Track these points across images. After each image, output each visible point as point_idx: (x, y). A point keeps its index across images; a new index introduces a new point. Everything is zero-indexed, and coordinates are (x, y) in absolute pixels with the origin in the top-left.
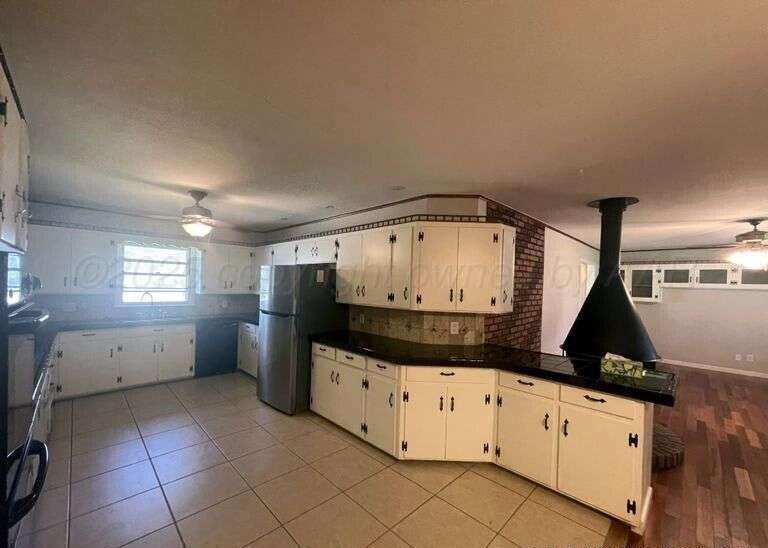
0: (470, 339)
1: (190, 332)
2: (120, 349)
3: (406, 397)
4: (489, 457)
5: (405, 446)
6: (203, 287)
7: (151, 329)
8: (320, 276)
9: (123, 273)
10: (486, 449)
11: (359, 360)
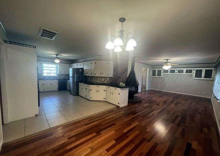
0: (106, 82)
1: (57, 81)
2: (44, 84)
3: (91, 90)
4: (105, 100)
5: (91, 98)
6: (59, 73)
7: (49, 81)
8: (80, 70)
9: (43, 70)
10: (104, 98)
11: (85, 85)
